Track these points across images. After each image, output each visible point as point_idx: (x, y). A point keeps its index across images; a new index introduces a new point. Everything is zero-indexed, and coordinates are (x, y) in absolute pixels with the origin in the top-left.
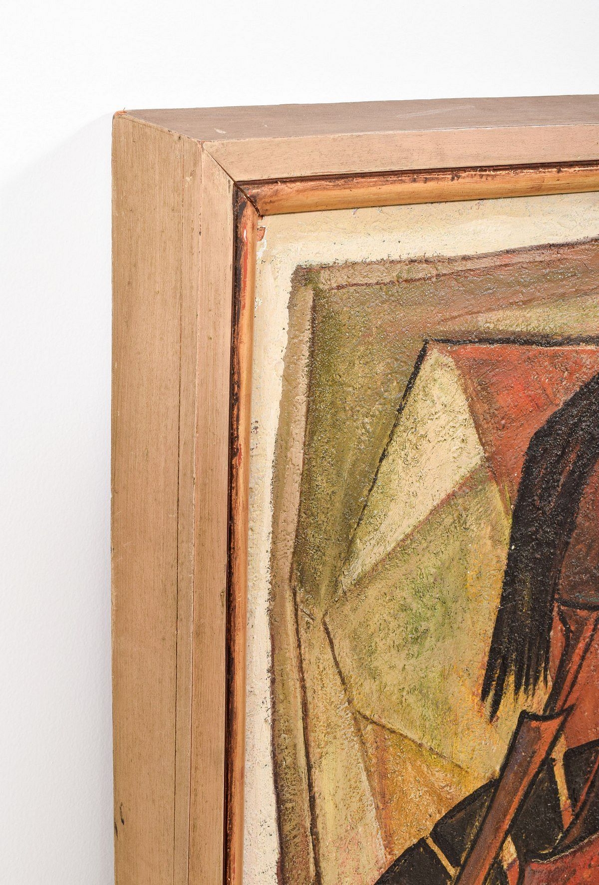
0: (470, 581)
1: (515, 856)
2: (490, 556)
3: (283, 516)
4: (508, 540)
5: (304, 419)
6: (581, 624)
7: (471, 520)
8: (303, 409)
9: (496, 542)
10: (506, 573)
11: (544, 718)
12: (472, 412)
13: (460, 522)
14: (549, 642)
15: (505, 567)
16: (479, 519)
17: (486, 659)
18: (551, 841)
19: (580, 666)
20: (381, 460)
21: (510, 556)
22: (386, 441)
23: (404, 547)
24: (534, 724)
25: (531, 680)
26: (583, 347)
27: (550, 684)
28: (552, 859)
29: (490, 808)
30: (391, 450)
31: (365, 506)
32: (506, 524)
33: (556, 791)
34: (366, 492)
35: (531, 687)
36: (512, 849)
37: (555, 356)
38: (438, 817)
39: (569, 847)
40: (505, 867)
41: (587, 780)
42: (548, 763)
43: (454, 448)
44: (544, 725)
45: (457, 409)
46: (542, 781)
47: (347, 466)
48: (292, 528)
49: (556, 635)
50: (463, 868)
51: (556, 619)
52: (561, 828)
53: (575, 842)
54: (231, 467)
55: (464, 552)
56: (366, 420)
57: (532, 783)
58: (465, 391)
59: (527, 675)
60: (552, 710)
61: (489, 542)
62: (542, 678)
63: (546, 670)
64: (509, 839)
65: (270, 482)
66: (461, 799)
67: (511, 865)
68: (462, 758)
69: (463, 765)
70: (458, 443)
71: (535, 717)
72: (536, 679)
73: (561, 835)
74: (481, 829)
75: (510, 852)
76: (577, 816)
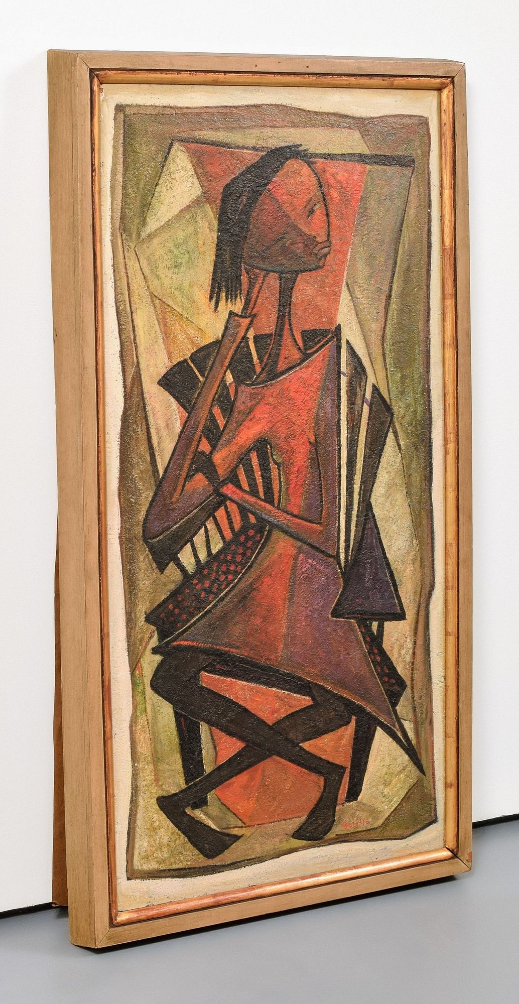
0: (200, 245)
1: (232, 380)
2: (209, 236)
3: (115, 202)
4: (217, 230)
5: (122, 164)
6: (256, 276)
7: (198, 218)
8: (122, 160)
9: (211, 230)
10: (217, 245)
11: (241, 317)
12: (196, 173)
13: (193, 218)
14: (240, 281)
15: (216, 242)
16: (202, 218)
17: (211, 282)
18: (251, 378)
19: (258, 296)
20: (156, 186)
21: (218, 237)
22: (157, 178)
23: (168, 224)
24: (237, 318)
25: (234, 297)
26: (245, 151)
27: (243, 301)
28: (252, 387)
29: (218, 353)
30: (160, 182)
31: (150, 204)
32: (215, 223)
33: (251, 354)
34: (150, 198)
35: (234, 300)
36: (231, 376)
37: (232, 152)
38: (193, 351)
39: (260, 384)
40: (228, 384)
41: (266, 353)
42: (245, 338)
43: (188, 186)
44: (242, 320)
45: (188, 169)
46: (243, 347)
47: (142, 185)
48: (119, 207)
49: (244, 278)
50: (206, 378)
51: (244, 271)
52: (255, 373)
53: (263, 382)
54: (92, 176)
55: (196, 232)
56: (148, 168)
57: (238, 347)
58: (192, 162)
59: (231, 294)
60: (245, 313)
61: (208, 230)
62: (239, 297)
63: (240, 294)
64: (229, 371)
65: (109, 187)
66: (203, 345)
67: (230, 384)
68: (202, 326)
69: (203, 329)
70: (190, 184)
71: (237, 315)
72: (236, 297)
73: (255, 376)
74: (214, 362)
75: (229, 378)
76: (263, 369)
